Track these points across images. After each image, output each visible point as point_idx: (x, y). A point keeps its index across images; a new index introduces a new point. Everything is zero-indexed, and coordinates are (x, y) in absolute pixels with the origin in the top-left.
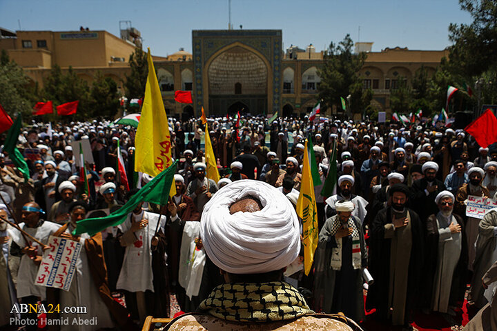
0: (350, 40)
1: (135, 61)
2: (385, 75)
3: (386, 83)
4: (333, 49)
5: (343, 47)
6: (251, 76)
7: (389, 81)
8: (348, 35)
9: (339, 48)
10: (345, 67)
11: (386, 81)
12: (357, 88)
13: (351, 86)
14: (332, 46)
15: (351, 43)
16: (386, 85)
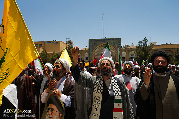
0: (146, 39)
4: (140, 44)
5: (144, 42)
8: (145, 38)
9: (142, 42)
10: (145, 49)
12: (150, 56)
13: (148, 56)
14: (139, 42)
15: (147, 40)
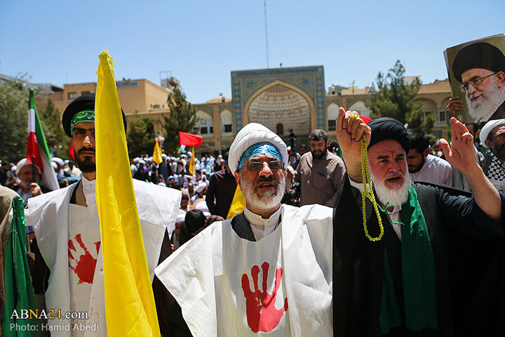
0: (401, 66)
1: (173, 100)
2: (439, 106)
3: (441, 115)
4: (381, 79)
5: (393, 74)
6: (292, 115)
7: (444, 112)
8: (398, 61)
9: (389, 75)
10: (399, 95)
11: (441, 113)
12: (414, 115)
13: (407, 114)
14: (380, 76)
15: (402, 69)
16: (441, 118)
